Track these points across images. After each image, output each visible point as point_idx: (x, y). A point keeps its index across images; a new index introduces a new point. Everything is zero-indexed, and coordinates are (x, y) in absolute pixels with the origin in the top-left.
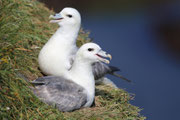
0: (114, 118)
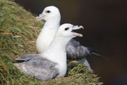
0: (79, 83)
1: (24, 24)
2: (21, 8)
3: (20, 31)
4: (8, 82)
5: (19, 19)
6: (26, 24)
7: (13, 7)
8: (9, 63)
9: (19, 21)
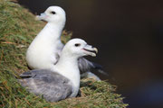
1: (29, 30)
2: (26, 11)
3: (25, 39)
4: (10, 103)
5: (24, 25)
6: (32, 30)
7: (16, 10)
8: (12, 79)
9: (23, 27)
